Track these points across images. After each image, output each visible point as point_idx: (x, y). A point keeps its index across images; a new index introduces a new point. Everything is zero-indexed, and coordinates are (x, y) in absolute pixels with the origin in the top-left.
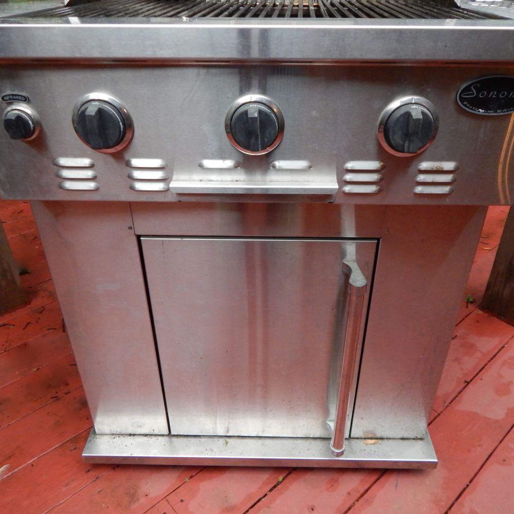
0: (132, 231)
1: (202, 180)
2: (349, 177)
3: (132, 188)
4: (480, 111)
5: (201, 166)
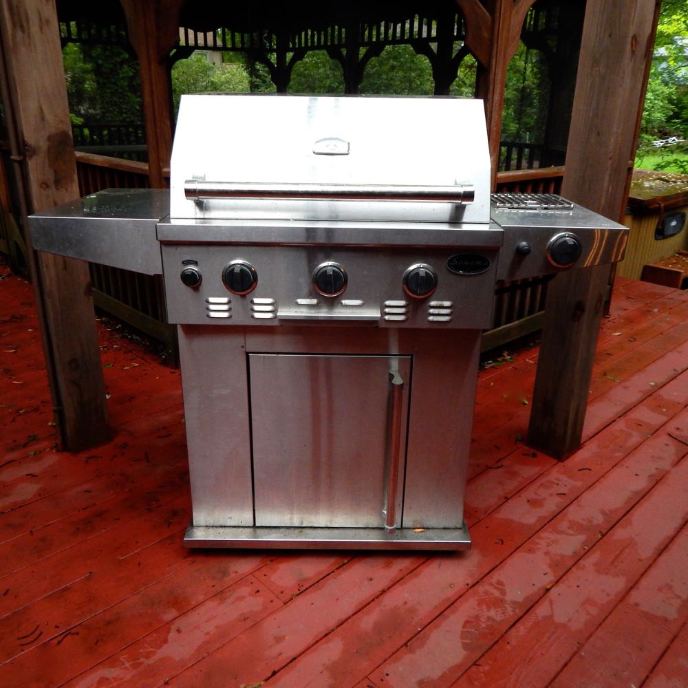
0: (243, 349)
2: (387, 310)
3: (253, 317)
4: (461, 272)
5: (297, 303)
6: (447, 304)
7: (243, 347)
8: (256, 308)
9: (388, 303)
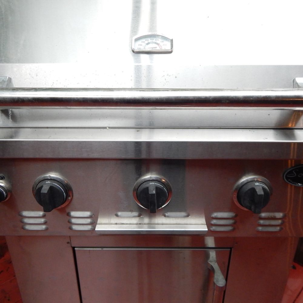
1: (117, 223)
2: (214, 222)
3: (70, 228)
4: (299, 185)
5: (117, 215)
6: (280, 215)
7: (68, 243)
8: (74, 221)
9: (215, 215)
